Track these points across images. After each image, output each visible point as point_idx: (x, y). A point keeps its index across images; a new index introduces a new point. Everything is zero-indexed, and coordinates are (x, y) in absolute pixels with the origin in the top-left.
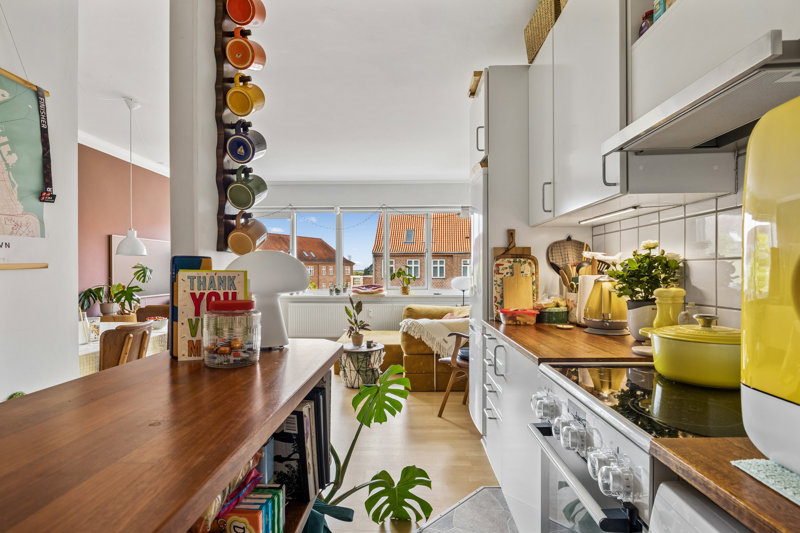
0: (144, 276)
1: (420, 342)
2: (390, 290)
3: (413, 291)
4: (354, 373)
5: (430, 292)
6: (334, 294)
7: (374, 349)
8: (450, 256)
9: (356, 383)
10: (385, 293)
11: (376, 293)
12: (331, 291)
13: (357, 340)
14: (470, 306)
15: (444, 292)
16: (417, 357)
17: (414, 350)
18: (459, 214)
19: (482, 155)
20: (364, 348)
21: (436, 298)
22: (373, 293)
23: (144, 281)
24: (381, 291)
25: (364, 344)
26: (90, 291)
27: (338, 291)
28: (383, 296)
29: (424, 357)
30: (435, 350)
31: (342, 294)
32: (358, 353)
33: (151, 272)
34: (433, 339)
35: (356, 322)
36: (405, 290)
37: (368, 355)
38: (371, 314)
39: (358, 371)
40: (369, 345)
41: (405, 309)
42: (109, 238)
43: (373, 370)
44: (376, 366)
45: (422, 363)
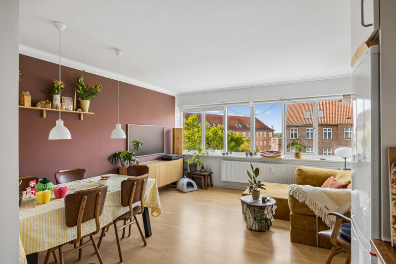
0: (138, 147)
1: (304, 205)
2: (287, 155)
3: (304, 156)
4: (252, 220)
5: (317, 158)
6: (249, 156)
7: (268, 204)
8: (336, 126)
9: (254, 227)
10: (283, 157)
11: (276, 157)
12: (247, 154)
13: (256, 195)
14: (353, 171)
15: (329, 158)
16: (301, 216)
17: (299, 210)
18: (340, 101)
19: (371, 31)
20: (260, 203)
21: (322, 163)
22: (273, 157)
23: (137, 150)
24: (280, 155)
25: (260, 199)
26: (115, 154)
27: (251, 154)
28: (281, 159)
29: (307, 217)
30: (317, 213)
31: (254, 157)
32: (254, 206)
33: (141, 144)
34: (316, 205)
35: (255, 182)
36: (297, 155)
37: (262, 208)
38: (272, 171)
39: (255, 219)
40: (264, 200)
41: (297, 169)
42: (127, 126)
43: (266, 220)
44: (269, 217)
45: (305, 222)
